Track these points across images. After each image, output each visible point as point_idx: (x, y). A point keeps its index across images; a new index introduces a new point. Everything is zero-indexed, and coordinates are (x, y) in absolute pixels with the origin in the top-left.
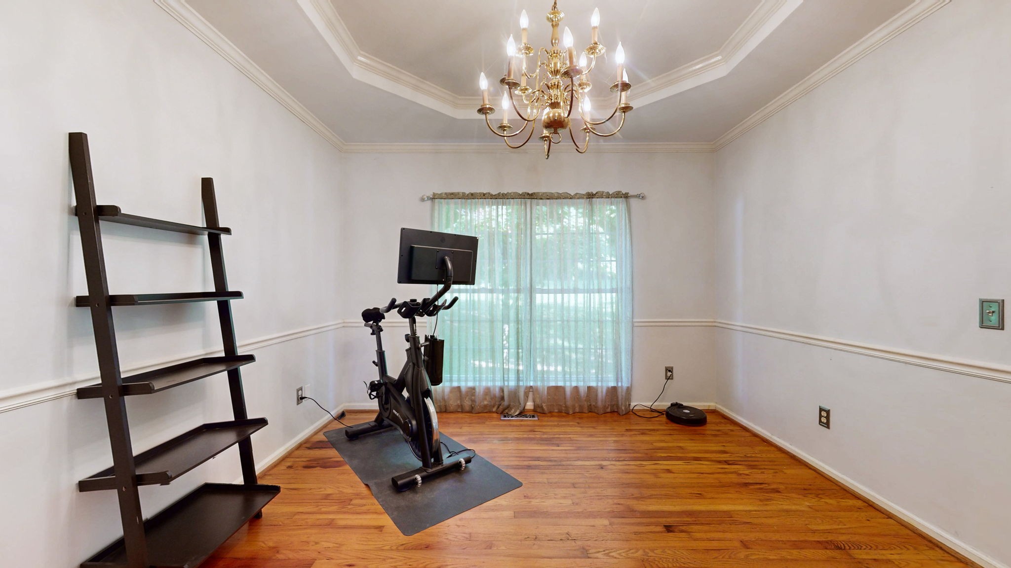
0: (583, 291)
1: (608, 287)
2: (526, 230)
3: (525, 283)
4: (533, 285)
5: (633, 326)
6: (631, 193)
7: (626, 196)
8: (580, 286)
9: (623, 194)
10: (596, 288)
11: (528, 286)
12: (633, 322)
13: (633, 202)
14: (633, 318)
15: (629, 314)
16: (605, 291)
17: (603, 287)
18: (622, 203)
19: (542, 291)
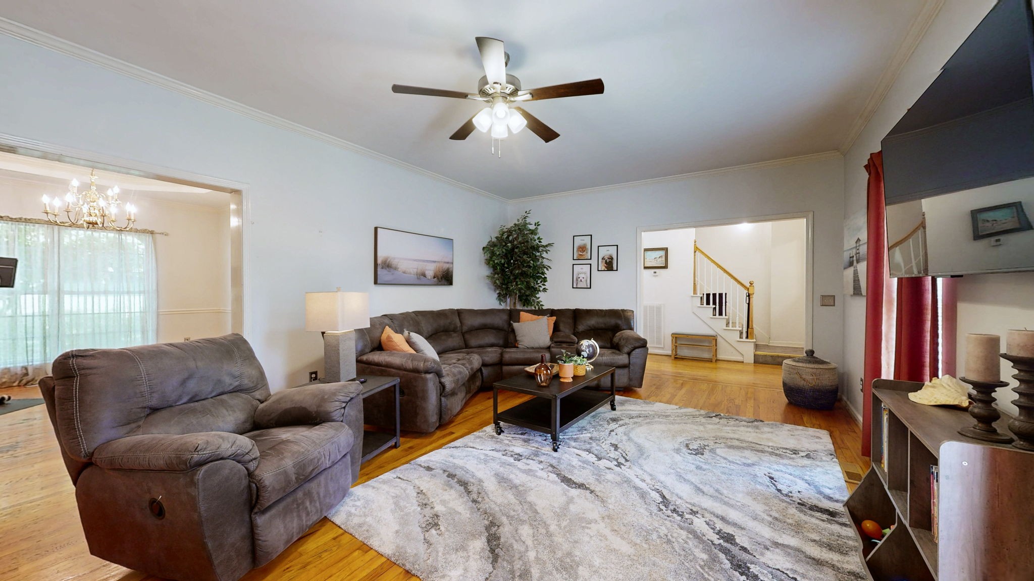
0: (114, 293)
1: (137, 290)
2: (54, 248)
3: (53, 285)
4: (61, 287)
5: (158, 315)
6: (156, 231)
7: (152, 233)
8: (110, 288)
9: (149, 231)
10: (126, 290)
11: (56, 289)
12: (158, 312)
13: (158, 237)
14: (158, 309)
15: (155, 307)
16: (134, 293)
17: (132, 290)
18: (149, 238)
19: (71, 293)
